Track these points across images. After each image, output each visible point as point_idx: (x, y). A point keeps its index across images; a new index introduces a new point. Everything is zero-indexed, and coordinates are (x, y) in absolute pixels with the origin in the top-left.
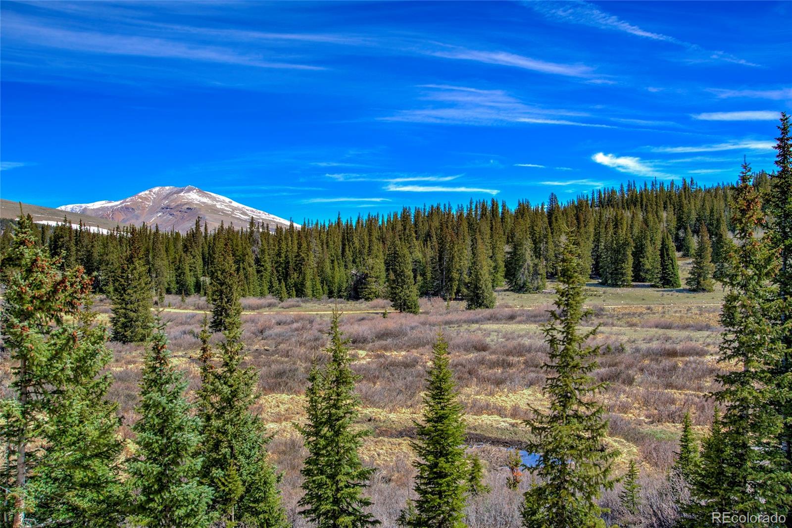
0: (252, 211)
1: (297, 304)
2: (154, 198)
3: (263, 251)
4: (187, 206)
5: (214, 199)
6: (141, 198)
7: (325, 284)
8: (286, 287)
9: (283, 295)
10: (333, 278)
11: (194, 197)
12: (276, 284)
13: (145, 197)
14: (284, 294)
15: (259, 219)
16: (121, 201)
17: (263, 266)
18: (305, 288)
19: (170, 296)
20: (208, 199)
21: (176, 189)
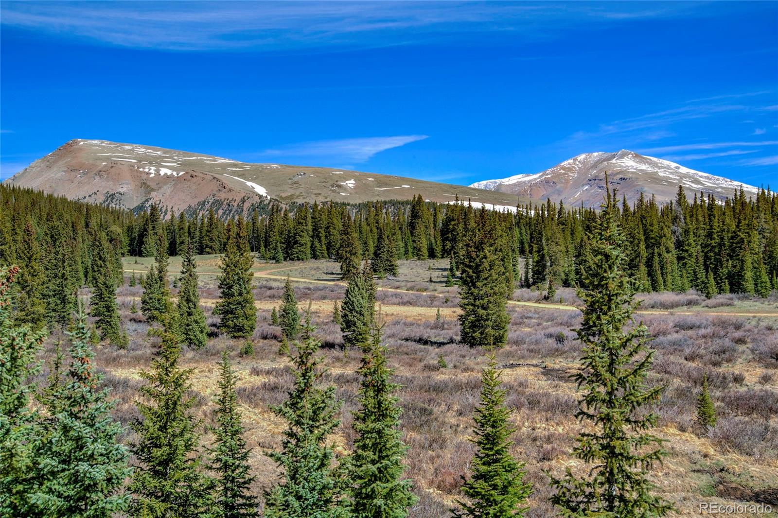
0: (708, 178)
1: (729, 302)
2: (580, 168)
3: (686, 232)
4: (621, 176)
5: (655, 165)
6: (563, 168)
8: (715, 278)
9: (710, 290)
11: (628, 163)
12: (702, 275)
13: (569, 168)
14: (713, 288)
15: (717, 188)
16: (541, 174)
17: (687, 251)
18: (743, 281)
19: (567, 290)
20: (647, 165)
21: (606, 155)
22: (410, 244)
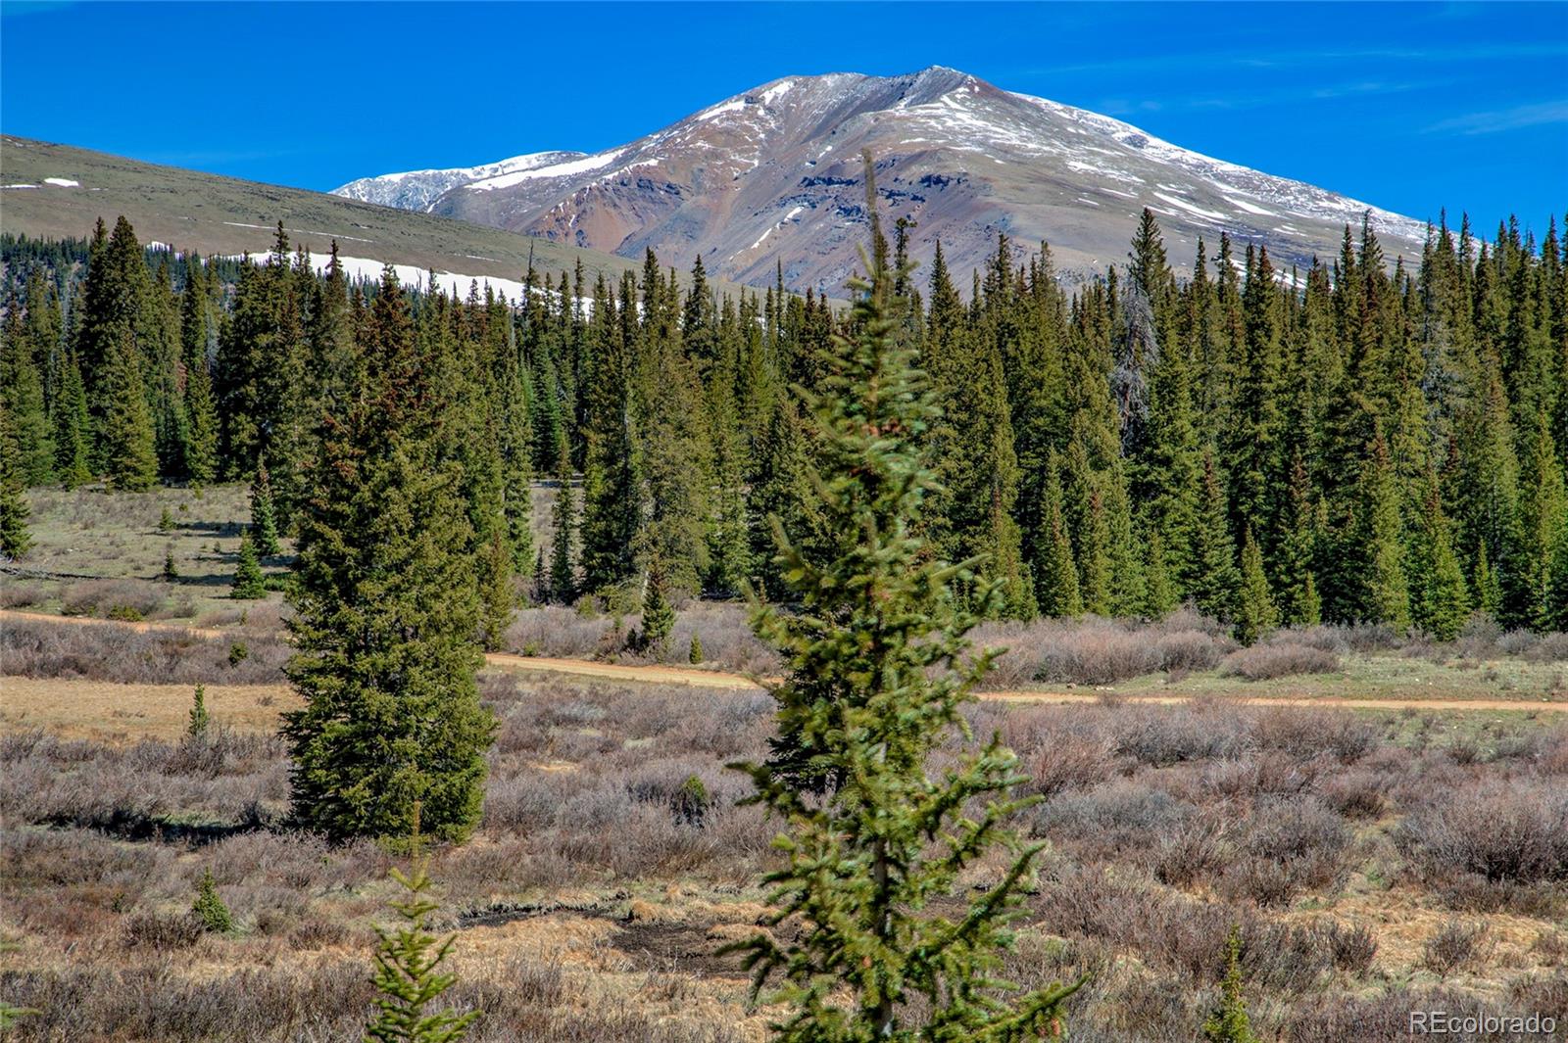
0: (1246, 184)
1: (1320, 656)
2: (770, 133)
3: (1166, 389)
4: (925, 170)
5: (1053, 129)
6: (708, 132)
7: (1483, 552)
8: (1268, 567)
9: (1251, 610)
10: (1529, 521)
11: (955, 120)
12: (1220, 556)
13: (728, 132)
14: (1261, 603)
15: (1279, 223)
16: (620, 153)
17: (1167, 462)
18: (1370, 576)
19: (718, 611)
20: (1025, 130)
21: (870, 87)
22: (82, 423)
